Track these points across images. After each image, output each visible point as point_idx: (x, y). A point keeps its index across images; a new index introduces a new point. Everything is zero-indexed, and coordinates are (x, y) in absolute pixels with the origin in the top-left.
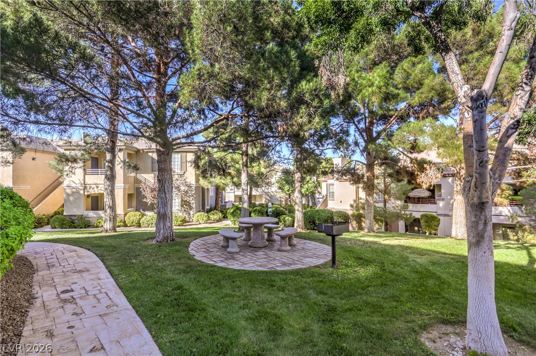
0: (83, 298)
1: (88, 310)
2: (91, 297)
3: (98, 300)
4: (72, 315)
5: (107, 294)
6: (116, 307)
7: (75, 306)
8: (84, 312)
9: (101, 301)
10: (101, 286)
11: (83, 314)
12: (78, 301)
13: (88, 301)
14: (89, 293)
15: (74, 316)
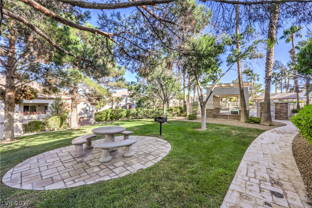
0: (264, 180)
1: (264, 170)
2: (258, 177)
3: (255, 173)
4: (273, 170)
5: (247, 174)
6: (249, 164)
7: (271, 176)
8: (266, 169)
9: (253, 171)
10: (246, 184)
11: (267, 168)
12: (268, 179)
13: (261, 175)
14: (258, 182)
15: (272, 169)
